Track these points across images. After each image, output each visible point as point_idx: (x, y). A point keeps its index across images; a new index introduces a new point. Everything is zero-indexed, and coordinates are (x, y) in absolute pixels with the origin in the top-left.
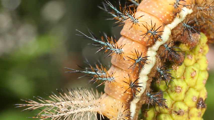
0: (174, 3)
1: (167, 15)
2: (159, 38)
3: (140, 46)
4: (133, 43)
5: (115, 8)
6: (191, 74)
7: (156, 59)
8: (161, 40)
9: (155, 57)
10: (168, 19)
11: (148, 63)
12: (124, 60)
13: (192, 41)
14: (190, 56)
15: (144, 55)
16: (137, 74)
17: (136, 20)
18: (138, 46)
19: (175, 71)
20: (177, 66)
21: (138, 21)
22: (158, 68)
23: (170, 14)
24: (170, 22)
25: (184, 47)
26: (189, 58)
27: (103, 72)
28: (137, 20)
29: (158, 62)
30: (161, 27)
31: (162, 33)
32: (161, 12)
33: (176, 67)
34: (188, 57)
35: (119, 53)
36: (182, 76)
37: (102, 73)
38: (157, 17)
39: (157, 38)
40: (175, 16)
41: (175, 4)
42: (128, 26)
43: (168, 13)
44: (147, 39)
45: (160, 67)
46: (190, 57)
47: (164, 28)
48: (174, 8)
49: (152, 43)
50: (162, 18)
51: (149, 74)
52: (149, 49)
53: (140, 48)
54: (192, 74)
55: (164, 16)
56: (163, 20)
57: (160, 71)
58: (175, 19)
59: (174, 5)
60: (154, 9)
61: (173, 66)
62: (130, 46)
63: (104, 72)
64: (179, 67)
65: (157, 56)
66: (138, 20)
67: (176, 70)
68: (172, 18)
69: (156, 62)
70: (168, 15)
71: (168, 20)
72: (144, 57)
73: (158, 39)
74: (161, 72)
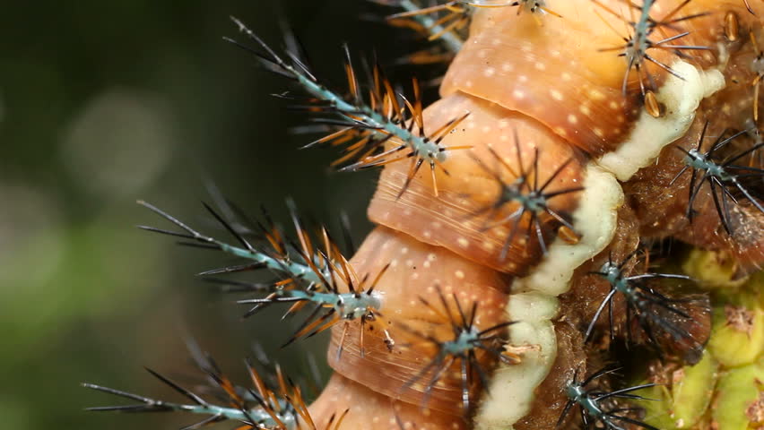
0: (625, 43)
1: (593, 110)
2: (562, 229)
3: (466, 274)
4: (431, 257)
5: (323, 89)
6: (746, 411)
7: (555, 336)
8: (576, 240)
9: (553, 327)
10: (599, 126)
11: (519, 360)
12: (390, 348)
13: (746, 238)
14: (740, 311)
15: (494, 317)
16: (465, 420)
17: (432, 142)
18: (460, 274)
19: (663, 394)
20: (672, 366)
21: (441, 150)
22: (570, 382)
23: (610, 98)
24: (611, 144)
25: (708, 267)
26: (736, 323)
27: (287, 407)
28: (437, 142)
29: (568, 352)
30: (570, 171)
31: (580, 198)
32: (557, 95)
33: (670, 373)
34: (734, 320)
35: (358, 316)
36: (703, 417)
37: (282, 414)
38: (543, 122)
39: (555, 225)
40: (635, 112)
41: (630, 45)
42: (397, 179)
43: (597, 94)
44: (498, 239)
45: (582, 381)
46: (741, 320)
47: (582, 175)
48: (627, 64)
49: (525, 255)
50: (565, 124)
51: (524, 418)
52: (517, 284)
53: (467, 285)
54: (751, 410)
55: (578, 113)
56: (570, 134)
57: (584, 396)
58: (637, 124)
59: (625, 51)
60: (523, 78)
61: (656, 368)
62: (416, 275)
63: (291, 407)
64: (686, 373)
65: (565, 323)
66: (441, 145)
67: (670, 387)
68: (620, 119)
69: (560, 351)
70: (599, 108)
71: (598, 132)
72: (494, 324)
73: (556, 230)
74: (589, 400)
